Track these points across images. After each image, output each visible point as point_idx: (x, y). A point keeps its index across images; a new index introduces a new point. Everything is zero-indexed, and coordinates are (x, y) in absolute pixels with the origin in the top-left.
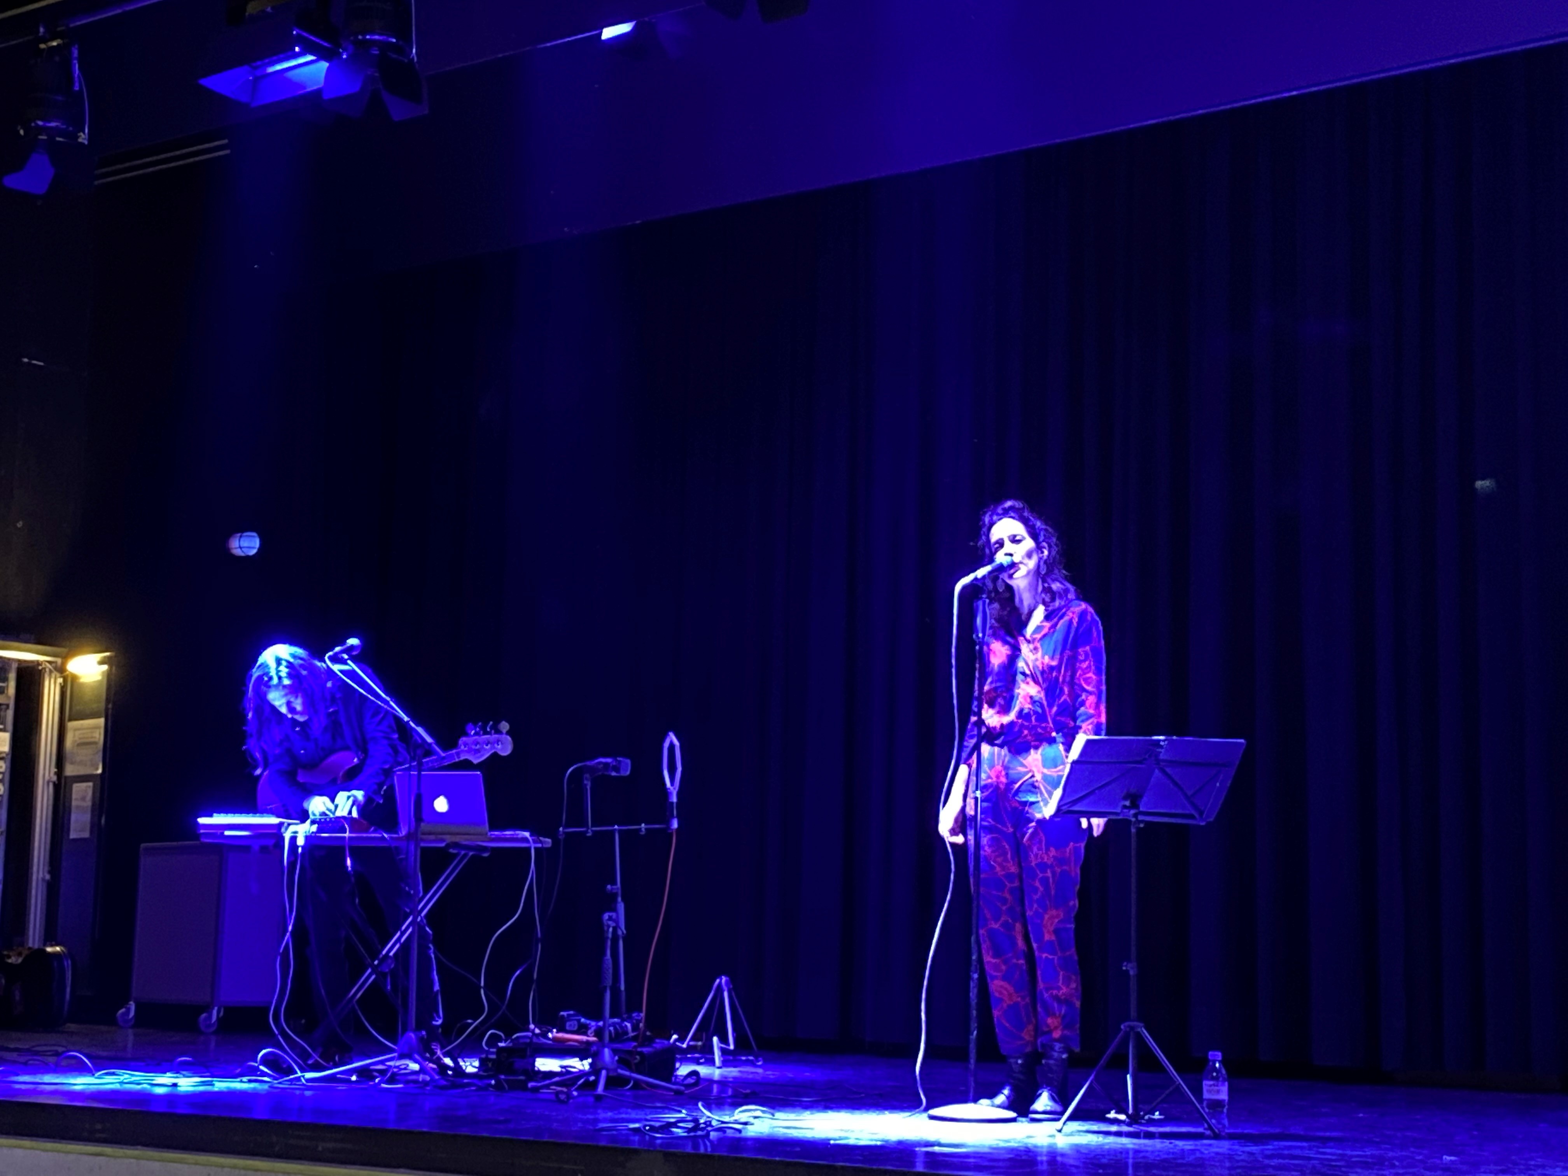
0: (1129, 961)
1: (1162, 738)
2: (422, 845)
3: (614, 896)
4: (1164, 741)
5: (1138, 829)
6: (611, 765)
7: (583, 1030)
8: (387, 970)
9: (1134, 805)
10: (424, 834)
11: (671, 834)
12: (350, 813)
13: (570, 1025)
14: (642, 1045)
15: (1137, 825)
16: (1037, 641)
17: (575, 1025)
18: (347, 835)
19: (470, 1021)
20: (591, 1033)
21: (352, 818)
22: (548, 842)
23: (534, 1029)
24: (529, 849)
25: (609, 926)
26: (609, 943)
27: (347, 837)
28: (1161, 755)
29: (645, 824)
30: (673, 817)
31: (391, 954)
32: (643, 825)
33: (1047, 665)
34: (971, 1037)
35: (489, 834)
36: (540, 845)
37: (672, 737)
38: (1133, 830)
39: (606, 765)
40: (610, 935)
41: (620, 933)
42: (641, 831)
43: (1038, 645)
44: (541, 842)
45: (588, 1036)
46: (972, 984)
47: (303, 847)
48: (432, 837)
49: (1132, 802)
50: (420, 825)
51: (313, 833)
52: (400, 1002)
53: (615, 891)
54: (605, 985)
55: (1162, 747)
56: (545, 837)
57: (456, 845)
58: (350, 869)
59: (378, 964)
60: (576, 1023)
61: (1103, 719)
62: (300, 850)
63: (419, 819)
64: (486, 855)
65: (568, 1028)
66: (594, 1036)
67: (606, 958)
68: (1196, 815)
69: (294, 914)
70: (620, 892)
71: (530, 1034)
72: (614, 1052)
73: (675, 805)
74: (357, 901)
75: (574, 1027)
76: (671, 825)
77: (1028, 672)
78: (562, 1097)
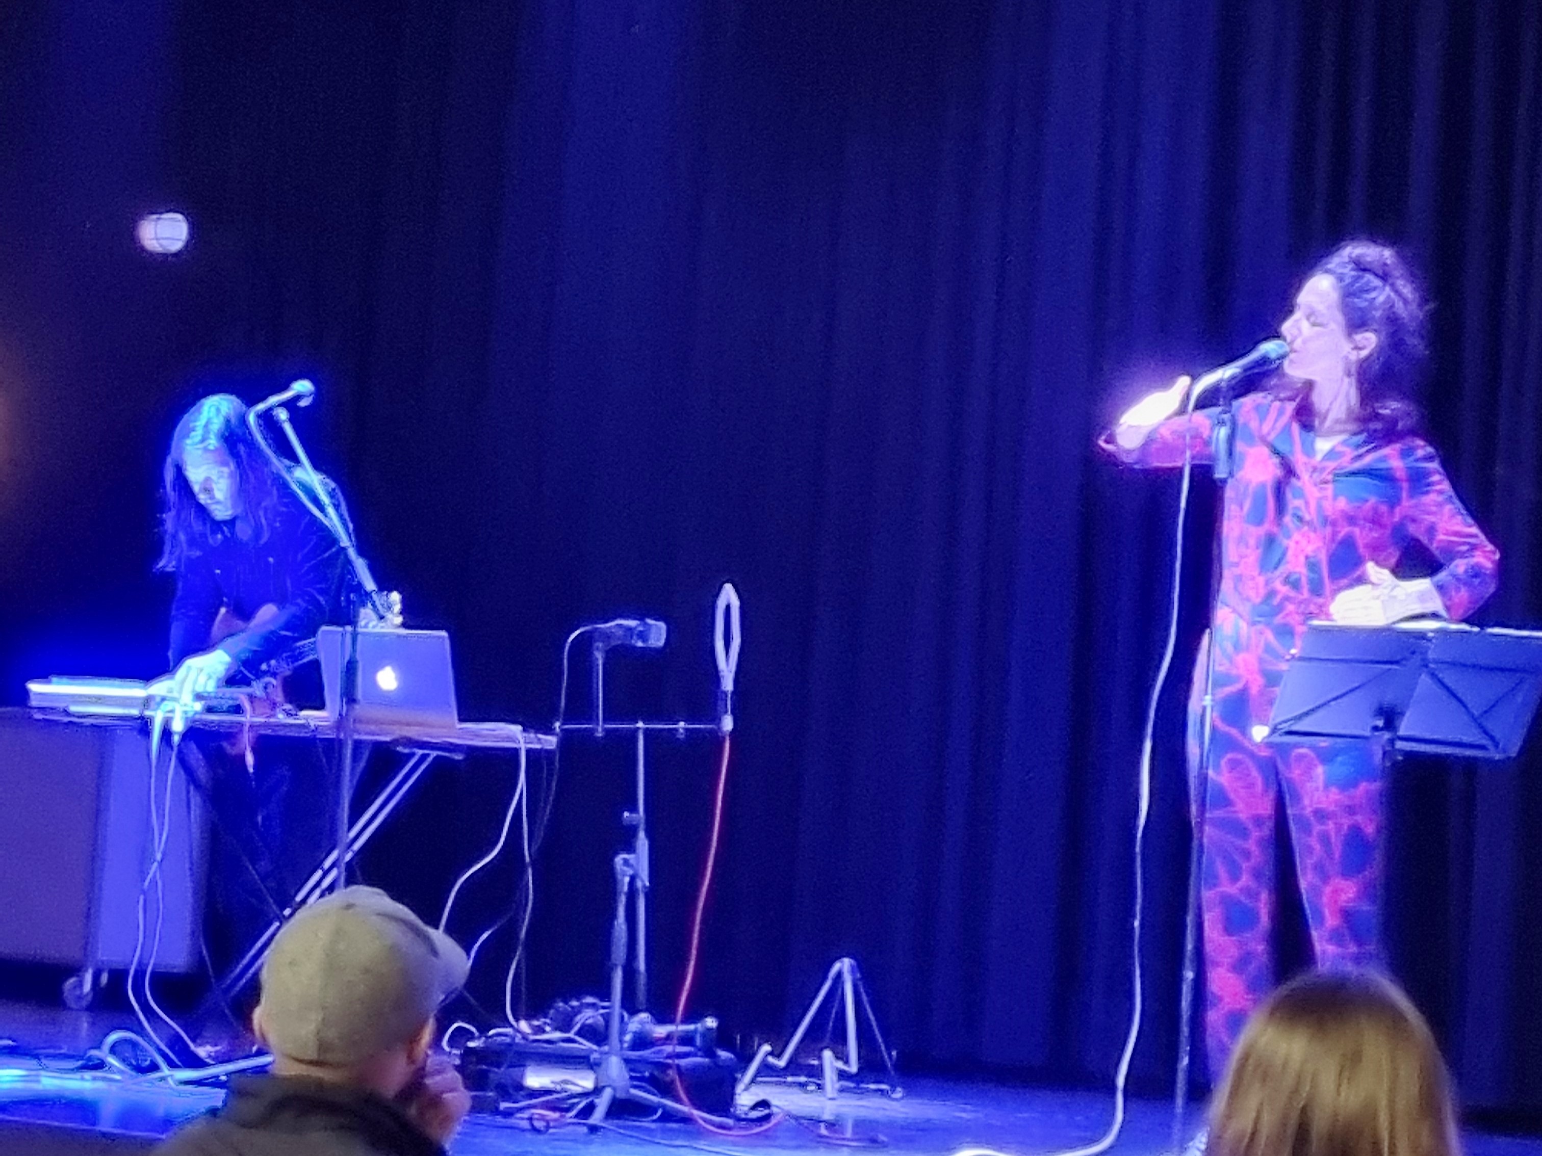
6: (636, 630)
9: (1390, 726)
10: (359, 721)
11: (723, 740)
18: (247, 718)
24: (517, 750)
25: (624, 875)
26: (623, 898)
27: (247, 724)
28: (1430, 652)
29: (685, 722)
30: (726, 712)
32: (681, 723)
34: (1179, 1067)
35: (460, 726)
36: (531, 745)
37: (728, 590)
39: (630, 629)
40: (626, 888)
41: (639, 884)
42: (679, 733)
44: (535, 741)
46: (1185, 988)
48: (372, 727)
49: (1385, 722)
50: (354, 707)
51: (197, 713)
53: (634, 821)
54: (615, 961)
56: (546, 734)
57: (408, 741)
58: (251, 770)
62: (176, 738)
63: (353, 699)
64: (459, 756)
67: (616, 922)
68: (1487, 744)
69: (164, 836)
70: (642, 823)
73: (729, 695)
76: (723, 724)
78: (539, 1124)
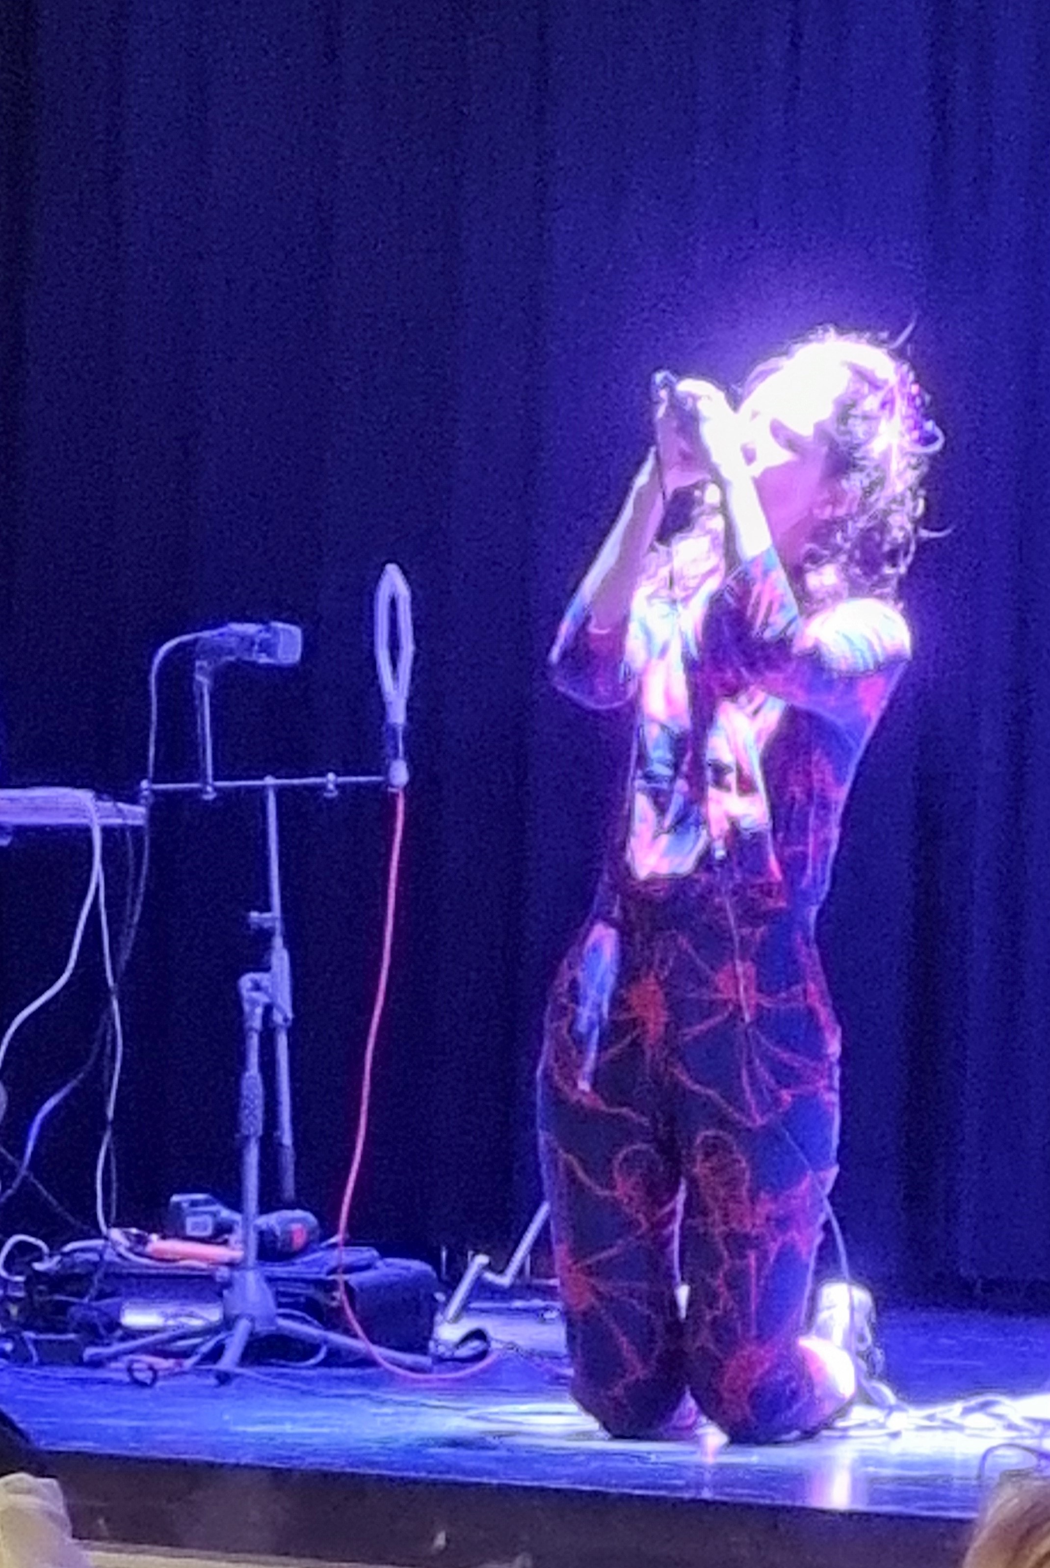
6: (257, 640)
13: (195, 1225)
17: (205, 1223)
22: (138, 814)
24: (89, 829)
25: (253, 1004)
26: (255, 1041)
29: (335, 775)
30: (396, 758)
32: (331, 776)
36: (109, 820)
37: (394, 576)
39: (246, 639)
40: (257, 1024)
41: (278, 1018)
42: (327, 791)
44: (113, 813)
53: (266, 925)
54: (246, 1133)
56: (126, 802)
60: (205, 1218)
65: (190, 1232)
67: (247, 1074)
70: (278, 925)
71: (101, 1243)
73: (400, 731)
75: (204, 1228)
76: (393, 776)
78: (144, 1376)
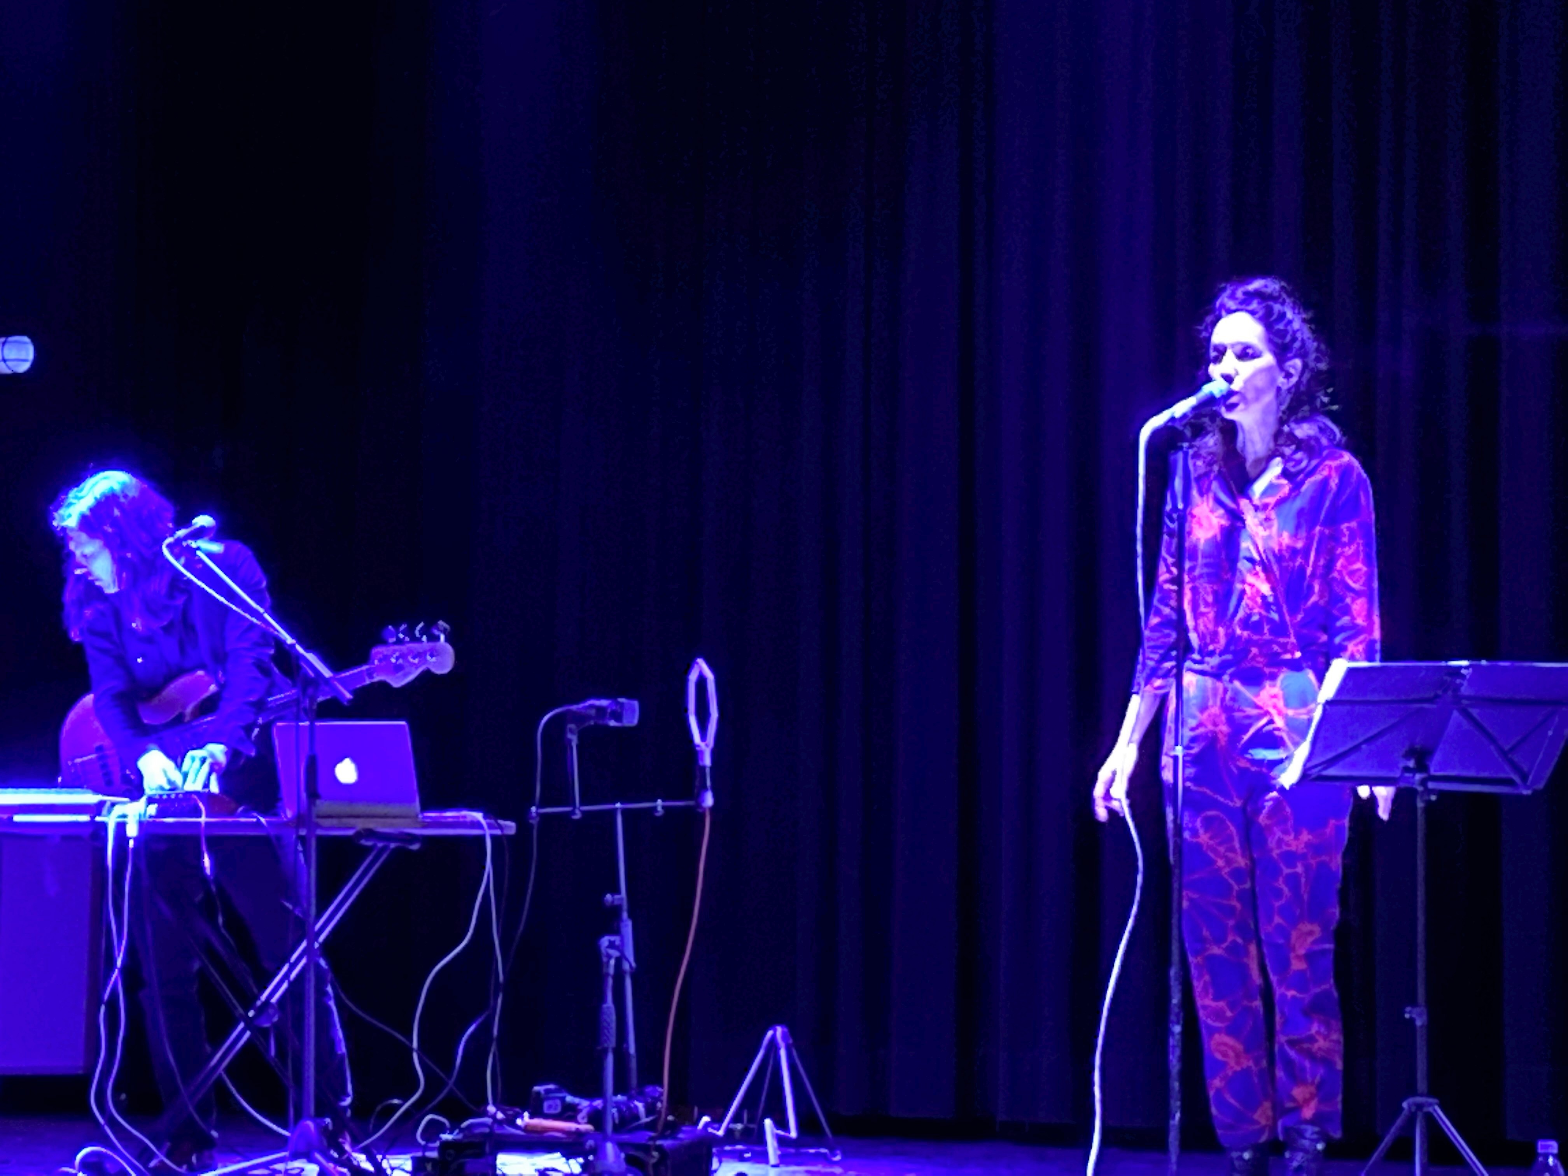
0: (1414, 1004)
1: (1464, 663)
2: (319, 832)
3: (616, 910)
4: (1466, 668)
5: (1428, 803)
6: (609, 711)
7: (570, 1113)
8: (267, 1025)
9: (1422, 767)
10: (318, 817)
11: (703, 816)
12: (206, 785)
13: (550, 1107)
14: (662, 1137)
15: (1426, 798)
16: (1270, 508)
17: (557, 1105)
18: (203, 819)
19: (396, 1101)
20: (583, 1118)
21: (210, 795)
22: (510, 827)
23: (495, 1113)
24: (482, 838)
25: (609, 957)
26: (610, 981)
27: (203, 825)
28: (1463, 689)
29: (663, 801)
30: (706, 789)
31: (274, 1000)
32: (659, 802)
33: (1288, 547)
34: (1171, 1122)
35: (420, 816)
36: (498, 832)
37: (702, 666)
38: (1420, 805)
39: (600, 709)
40: (611, 970)
41: (626, 966)
42: (657, 811)
43: (1273, 515)
44: (501, 827)
45: (579, 1123)
46: (1172, 1042)
47: (135, 839)
48: (334, 822)
49: (1417, 763)
50: (314, 804)
51: (151, 817)
52: (290, 1073)
53: (616, 903)
54: (606, 1045)
55: (1463, 677)
56: (505, 819)
57: (370, 833)
58: (208, 871)
59: (254, 1016)
60: (558, 1102)
61: (1377, 634)
62: (131, 843)
63: (313, 795)
64: (415, 847)
65: (546, 1111)
66: (589, 1122)
67: (605, 1006)
68: (1516, 778)
69: (124, 942)
70: (625, 906)
71: (488, 1120)
72: (621, 1146)
73: (708, 771)
74: (220, 920)
75: (555, 1109)
76: (703, 801)
77: (1256, 557)
